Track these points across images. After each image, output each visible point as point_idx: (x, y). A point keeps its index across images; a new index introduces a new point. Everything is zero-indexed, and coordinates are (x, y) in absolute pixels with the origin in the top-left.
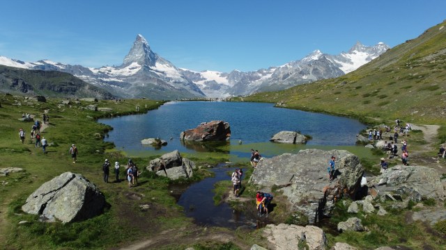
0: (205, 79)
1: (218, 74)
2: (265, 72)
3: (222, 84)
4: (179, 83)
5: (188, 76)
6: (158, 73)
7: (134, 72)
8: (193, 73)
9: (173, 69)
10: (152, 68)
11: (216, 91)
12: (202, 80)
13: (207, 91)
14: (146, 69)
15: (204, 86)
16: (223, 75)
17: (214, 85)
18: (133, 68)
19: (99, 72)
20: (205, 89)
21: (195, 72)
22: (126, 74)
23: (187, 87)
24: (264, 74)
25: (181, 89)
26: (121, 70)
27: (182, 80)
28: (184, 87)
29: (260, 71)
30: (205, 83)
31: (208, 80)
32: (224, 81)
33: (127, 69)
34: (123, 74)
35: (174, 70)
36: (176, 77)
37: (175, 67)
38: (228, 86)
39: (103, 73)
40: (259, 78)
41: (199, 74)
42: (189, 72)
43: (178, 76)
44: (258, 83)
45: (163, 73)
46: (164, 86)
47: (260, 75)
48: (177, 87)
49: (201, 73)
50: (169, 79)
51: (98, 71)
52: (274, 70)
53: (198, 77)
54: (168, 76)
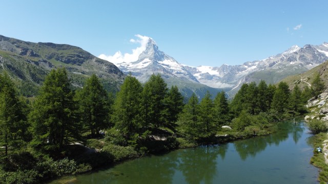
0: (200, 72)
1: (210, 68)
2: (250, 64)
3: (214, 76)
4: (180, 73)
5: (187, 69)
6: (164, 66)
7: (146, 65)
8: (191, 68)
9: (175, 63)
10: (160, 62)
11: (209, 81)
12: (198, 72)
13: (202, 80)
14: (155, 63)
15: (200, 77)
16: (214, 69)
17: (207, 76)
18: (145, 63)
19: (121, 66)
20: (200, 79)
21: (193, 67)
22: (140, 67)
23: (187, 77)
24: (249, 66)
25: (182, 78)
26: (136, 65)
27: (183, 71)
28: (184, 76)
29: (245, 64)
30: (200, 75)
31: (203, 73)
32: (216, 73)
33: (141, 63)
34: (138, 67)
35: (177, 64)
36: (178, 69)
37: (177, 62)
38: (219, 77)
39: (123, 67)
40: (245, 69)
41: (195, 69)
42: (188, 67)
43: (179, 69)
44: (245, 73)
45: (168, 66)
46: (168, 74)
47: (246, 67)
48: (179, 76)
49: (197, 68)
50: (173, 70)
51: (119, 65)
52: (257, 63)
53: (195, 70)
54: (171, 68)
